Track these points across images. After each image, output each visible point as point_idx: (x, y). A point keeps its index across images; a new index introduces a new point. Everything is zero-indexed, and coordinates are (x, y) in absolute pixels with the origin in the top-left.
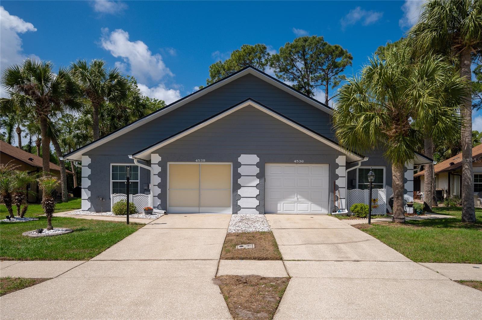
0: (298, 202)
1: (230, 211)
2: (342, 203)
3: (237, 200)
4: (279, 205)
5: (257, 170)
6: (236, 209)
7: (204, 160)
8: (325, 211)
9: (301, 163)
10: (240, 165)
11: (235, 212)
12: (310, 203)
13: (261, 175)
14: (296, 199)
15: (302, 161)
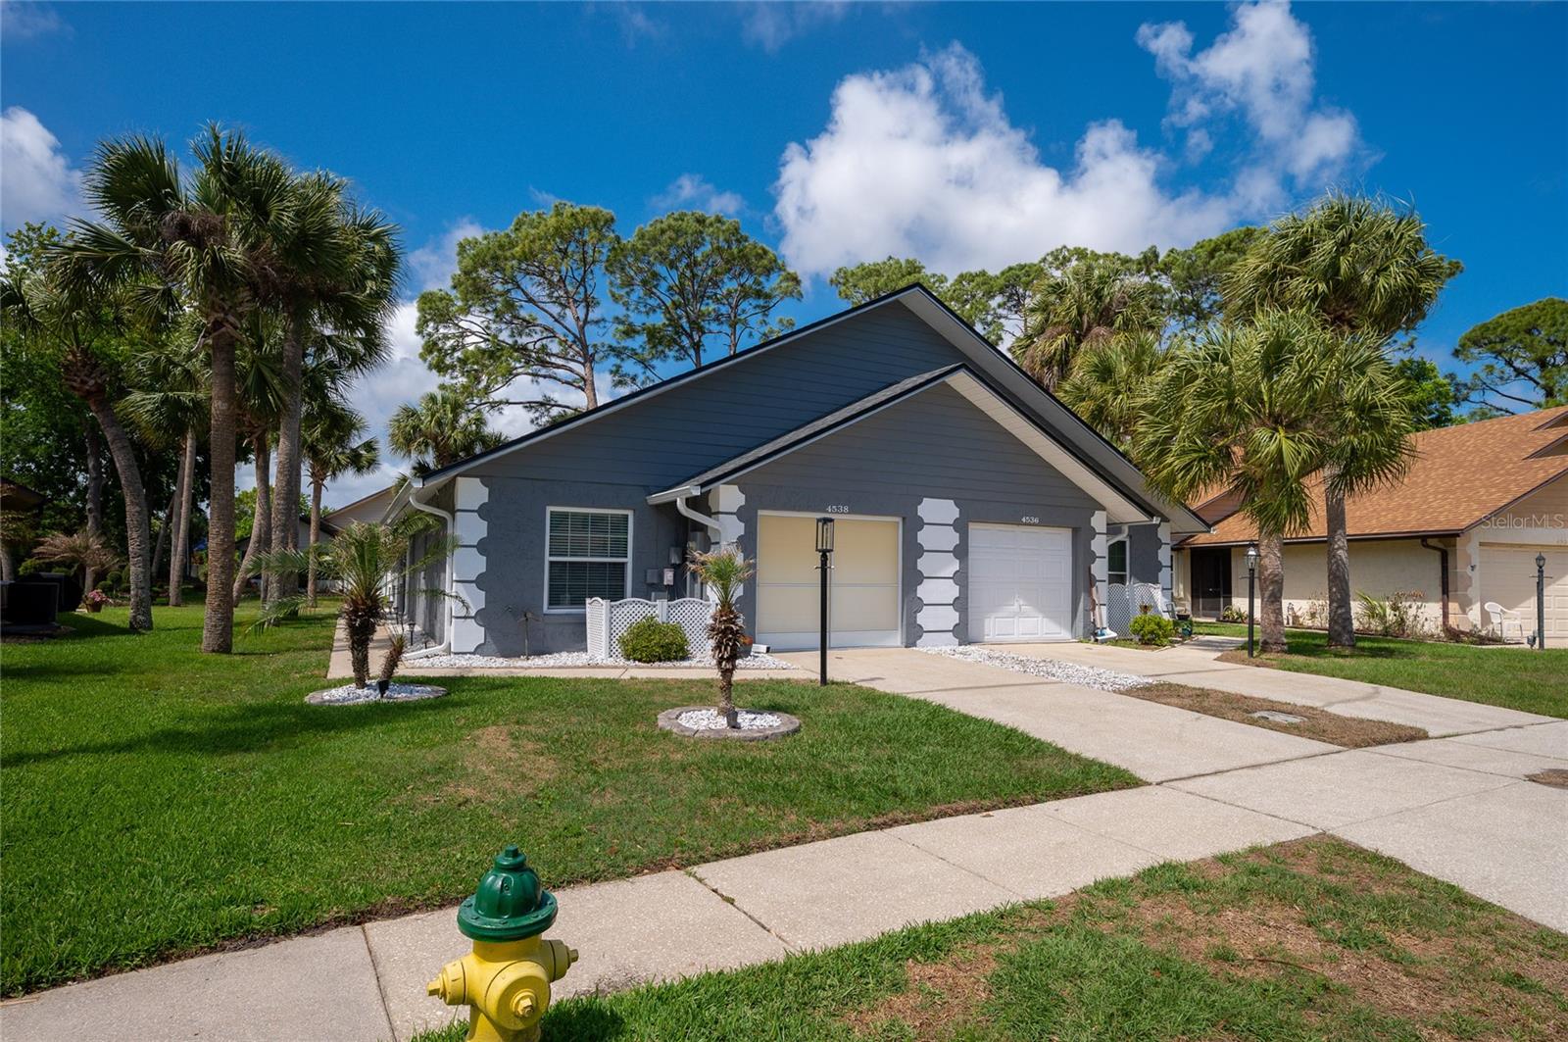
0: (1020, 614)
1: (897, 639)
2: (1102, 615)
3: (916, 612)
4: (987, 621)
5: (953, 538)
6: (913, 635)
7: (846, 509)
8: (1066, 635)
9: (1034, 525)
10: (920, 524)
11: (910, 643)
12: (1041, 616)
13: (961, 552)
14: (1016, 607)
15: (1036, 521)
